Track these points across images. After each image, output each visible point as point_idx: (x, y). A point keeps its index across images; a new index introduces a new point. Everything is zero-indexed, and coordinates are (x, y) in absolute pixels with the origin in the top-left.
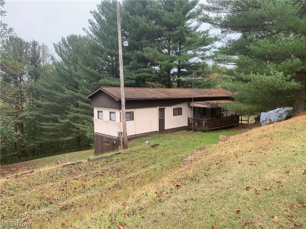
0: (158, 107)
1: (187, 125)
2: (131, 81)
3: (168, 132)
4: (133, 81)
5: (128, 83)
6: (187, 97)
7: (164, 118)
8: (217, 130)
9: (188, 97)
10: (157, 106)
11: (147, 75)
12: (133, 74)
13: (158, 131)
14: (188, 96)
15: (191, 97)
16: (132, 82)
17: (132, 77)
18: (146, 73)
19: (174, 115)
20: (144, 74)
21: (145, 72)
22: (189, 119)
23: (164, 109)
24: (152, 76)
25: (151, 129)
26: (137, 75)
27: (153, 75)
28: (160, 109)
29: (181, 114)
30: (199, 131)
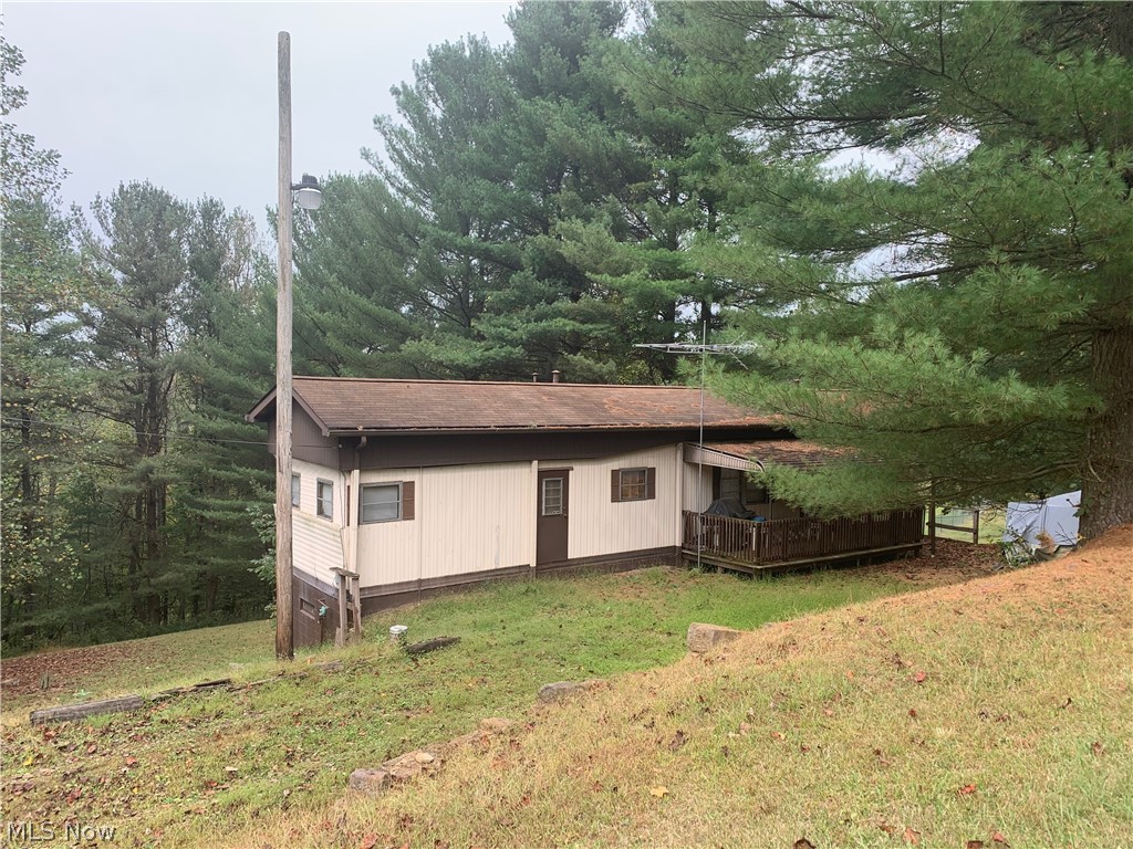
0: (535, 462)
1: (678, 544)
2: (509, 348)
3: (582, 572)
4: (517, 350)
5: (498, 358)
6: (674, 424)
7: (566, 510)
8: (803, 570)
9: (681, 424)
10: (531, 462)
11: (568, 329)
12: (516, 322)
13: (533, 564)
14: (681, 420)
15: (693, 424)
16: (511, 352)
17: (515, 334)
18: (566, 321)
19: (615, 499)
20: (560, 322)
21: (565, 317)
22: (687, 517)
23: (565, 473)
24: (591, 330)
25: (497, 558)
26: (532, 326)
27: (596, 329)
28: (541, 474)
29: (652, 496)
30: (726, 571)
